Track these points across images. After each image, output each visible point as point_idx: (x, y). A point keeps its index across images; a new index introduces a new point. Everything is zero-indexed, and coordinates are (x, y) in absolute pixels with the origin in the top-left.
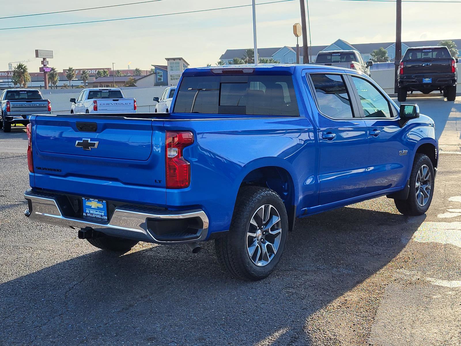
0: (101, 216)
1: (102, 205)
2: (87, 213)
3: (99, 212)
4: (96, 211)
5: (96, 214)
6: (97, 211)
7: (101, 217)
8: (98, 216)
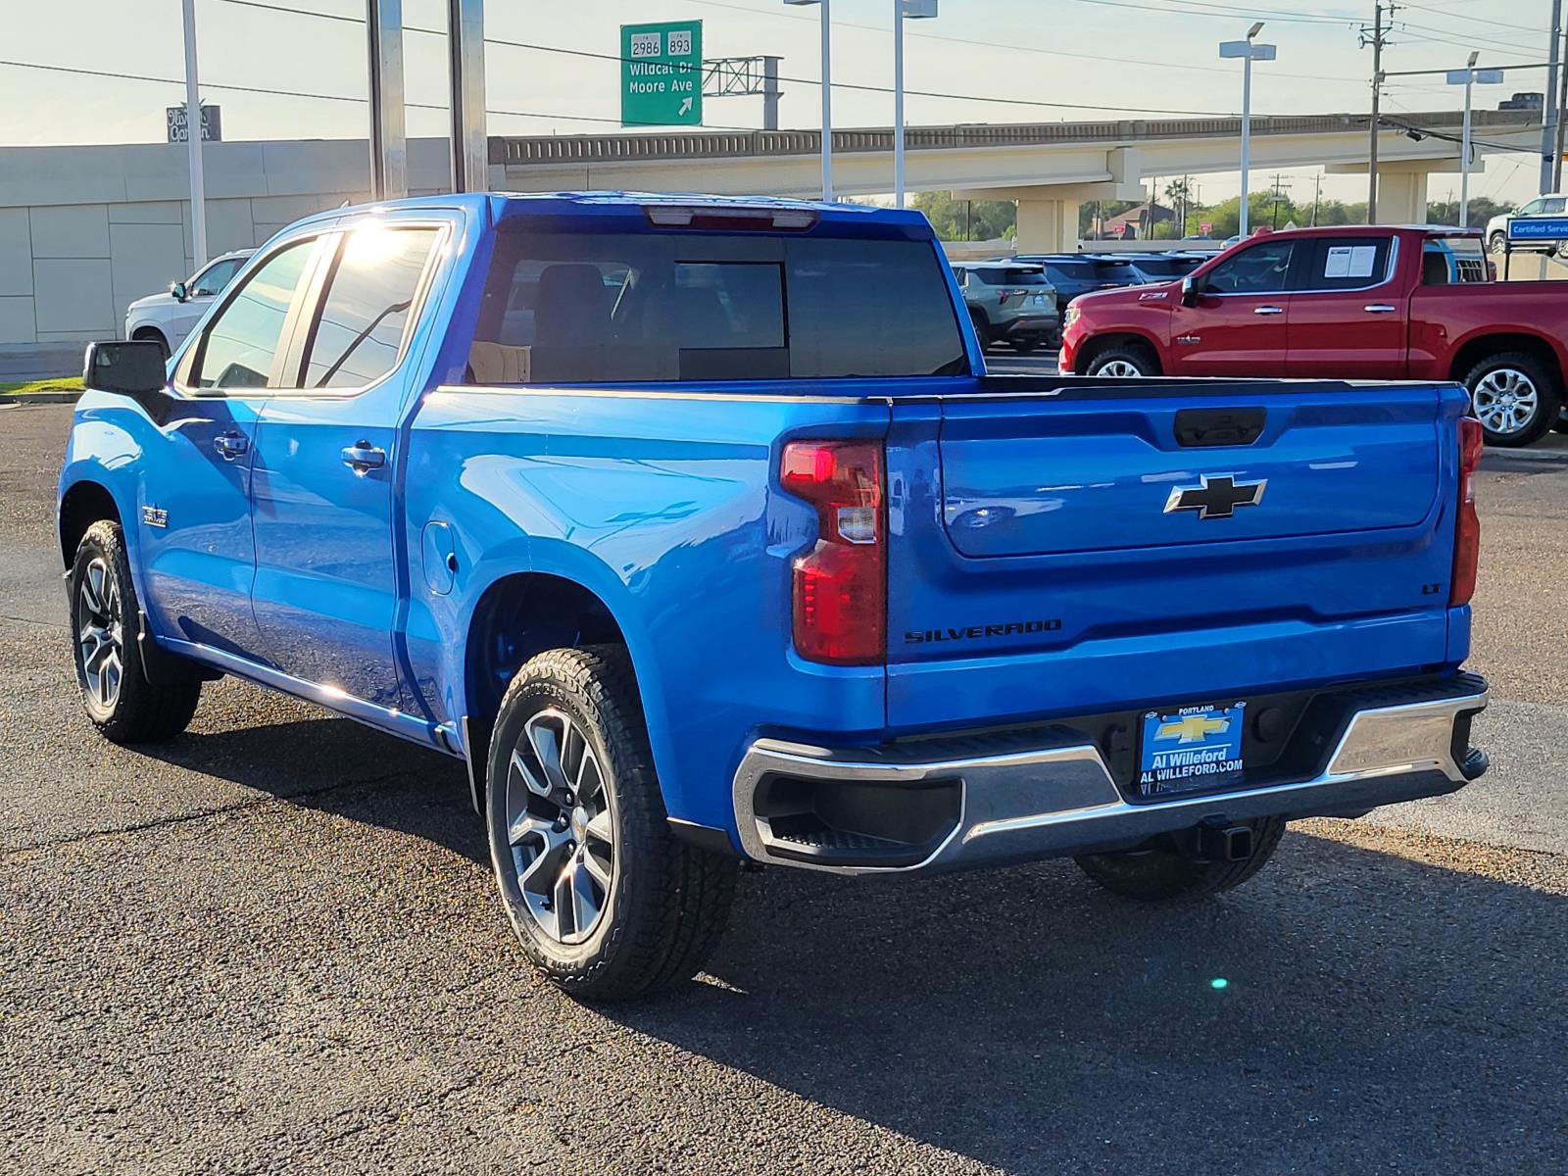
0: (1218, 763)
1: (1227, 720)
2: (1157, 769)
3: (1209, 751)
4: (1195, 753)
5: (1195, 765)
6: (1200, 752)
7: (1218, 767)
8: (1205, 769)
